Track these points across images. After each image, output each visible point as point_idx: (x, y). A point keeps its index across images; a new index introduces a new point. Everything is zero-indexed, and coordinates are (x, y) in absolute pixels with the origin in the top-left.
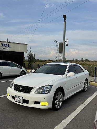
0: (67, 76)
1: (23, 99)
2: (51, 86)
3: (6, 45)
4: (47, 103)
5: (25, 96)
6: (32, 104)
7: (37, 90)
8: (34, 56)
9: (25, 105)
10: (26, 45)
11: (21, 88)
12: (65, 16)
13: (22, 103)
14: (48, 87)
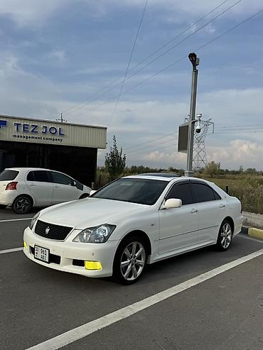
0: (163, 206)
1: (49, 254)
2: (112, 227)
3: (53, 131)
4: (98, 265)
5: (54, 246)
6: (66, 264)
7: (81, 234)
8: (124, 158)
9: (53, 266)
10: (103, 131)
11: (47, 230)
12: (193, 57)
13: (48, 263)
14: (105, 228)
